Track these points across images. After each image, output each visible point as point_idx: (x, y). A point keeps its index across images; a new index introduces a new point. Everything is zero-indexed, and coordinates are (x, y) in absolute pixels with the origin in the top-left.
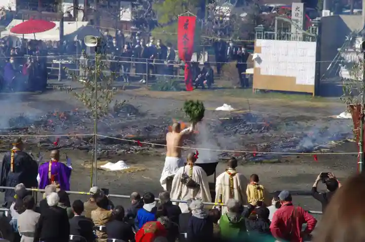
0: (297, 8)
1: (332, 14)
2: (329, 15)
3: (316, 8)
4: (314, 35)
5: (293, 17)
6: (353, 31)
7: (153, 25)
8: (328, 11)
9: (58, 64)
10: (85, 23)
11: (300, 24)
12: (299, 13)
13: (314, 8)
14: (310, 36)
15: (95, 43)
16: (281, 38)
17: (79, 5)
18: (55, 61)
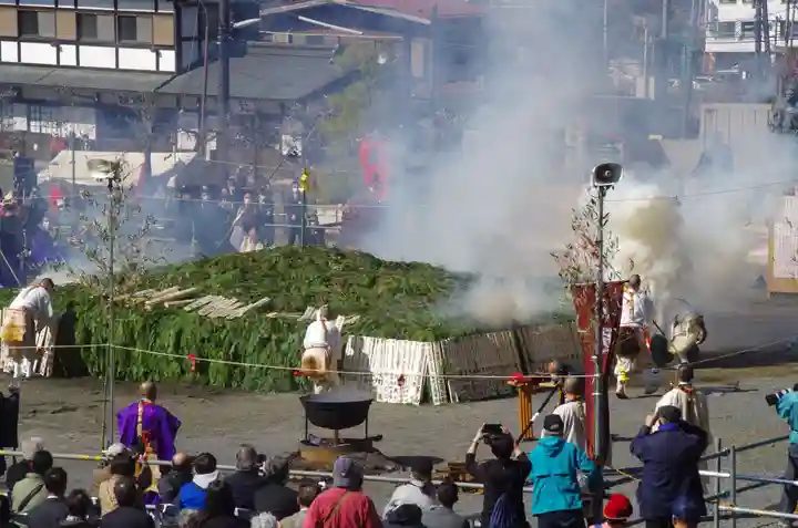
15: (108, 172)
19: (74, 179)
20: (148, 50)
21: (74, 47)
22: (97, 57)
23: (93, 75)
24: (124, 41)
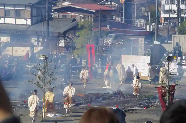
0: (141, 41)
1: (159, 43)
2: (157, 44)
3: (152, 40)
4: (149, 53)
5: (139, 44)
6: (168, 51)
7: (74, 48)
8: (157, 42)
9: (29, 67)
10: (42, 48)
11: (143, 48)
12: (142, 43)
13: (151, 40)
14: (147, 54)
15: (44, 58)
16: (133, 54)
17: (40, 39)
18: (27, 66)
19: (12, 54)
20: (24, 19)
21: (4, 18)
22: (10, 21)
23: (9, 26)
24: (17, 17)
